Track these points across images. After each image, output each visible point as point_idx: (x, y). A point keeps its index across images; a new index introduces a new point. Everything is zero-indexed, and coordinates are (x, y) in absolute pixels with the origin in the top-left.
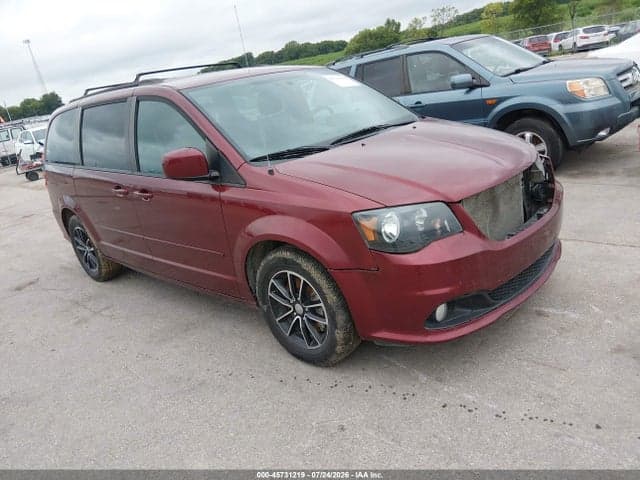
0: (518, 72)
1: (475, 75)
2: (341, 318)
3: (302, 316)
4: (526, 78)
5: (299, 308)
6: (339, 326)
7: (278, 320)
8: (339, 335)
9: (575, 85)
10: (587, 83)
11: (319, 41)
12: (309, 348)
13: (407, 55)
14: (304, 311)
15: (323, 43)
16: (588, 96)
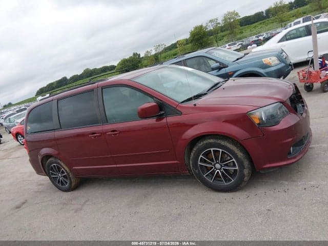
0: (238, 59)
1: (220, 63)
2: (246, 163)
3: (220, 169)
4: (243, 61)
5: (218, 166)
6: (246, 167)
7: (204, 176)
8: (246, 172)
9: (266, 61)
10: (270, 59)
11: (101, 67)
12: (227, 184)
13: (186, 60)
14: (221, 166)
15: (103, 67)
16: (273, 64)
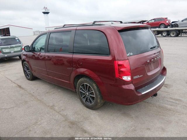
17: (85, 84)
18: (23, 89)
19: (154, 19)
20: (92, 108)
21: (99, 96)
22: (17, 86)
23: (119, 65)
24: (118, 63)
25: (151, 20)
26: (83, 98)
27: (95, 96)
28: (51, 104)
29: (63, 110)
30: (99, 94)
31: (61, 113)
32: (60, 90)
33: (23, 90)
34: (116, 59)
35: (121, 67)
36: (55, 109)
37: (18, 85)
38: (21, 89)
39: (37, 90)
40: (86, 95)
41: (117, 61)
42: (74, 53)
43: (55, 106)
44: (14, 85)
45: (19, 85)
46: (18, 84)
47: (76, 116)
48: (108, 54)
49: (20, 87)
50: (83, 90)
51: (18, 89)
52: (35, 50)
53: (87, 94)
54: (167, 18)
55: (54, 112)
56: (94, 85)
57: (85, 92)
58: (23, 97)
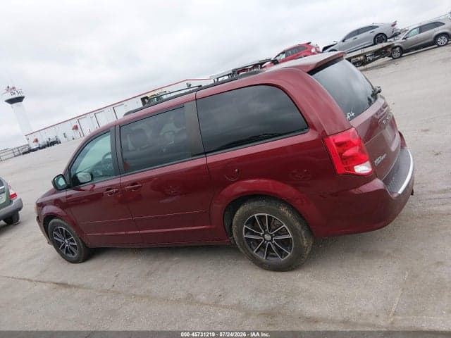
17: (256, 215)
18: (77, 287)
19: (283, 53)
20: (290, 266)
21: (303, 232)
22: (55, 285)
23: (339, 145)
24: (336, 141)
25: (278, 55)
26: (256, 252)
27: (291, 236)
28: (182, 294)
29: (220, 295)
30: (302, 228)
31: (223, 303)
32: (176, 259)
33: (80, 290)
34: (328, 134)
35: (346, 148)
36: (201, 301)
37: (57, 284)
38: (73, 289)
39: (117, 276)
40: (265, 240)
41: (331, 137)
42: (206, 153)
43: (196, 296)
44: (45, 287)
45: (58, 281)
46: (53, 280)
47: (264, 296)
48: (302, 130)
49: (64, 285)
50: (253, 233)
51: (63, 291)
52: (81, 181)
53: (268, 237)
54: (309, 43)
55: (204, 308)
56: (283, 210)
57: (259, 235)
58: (93, 305)
